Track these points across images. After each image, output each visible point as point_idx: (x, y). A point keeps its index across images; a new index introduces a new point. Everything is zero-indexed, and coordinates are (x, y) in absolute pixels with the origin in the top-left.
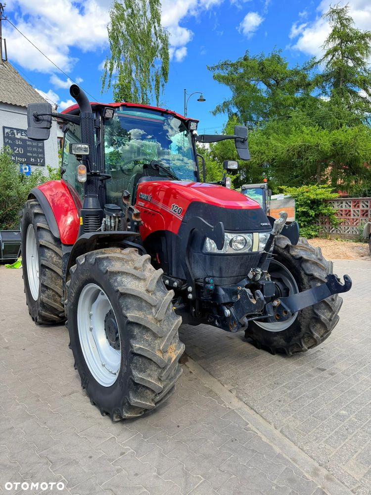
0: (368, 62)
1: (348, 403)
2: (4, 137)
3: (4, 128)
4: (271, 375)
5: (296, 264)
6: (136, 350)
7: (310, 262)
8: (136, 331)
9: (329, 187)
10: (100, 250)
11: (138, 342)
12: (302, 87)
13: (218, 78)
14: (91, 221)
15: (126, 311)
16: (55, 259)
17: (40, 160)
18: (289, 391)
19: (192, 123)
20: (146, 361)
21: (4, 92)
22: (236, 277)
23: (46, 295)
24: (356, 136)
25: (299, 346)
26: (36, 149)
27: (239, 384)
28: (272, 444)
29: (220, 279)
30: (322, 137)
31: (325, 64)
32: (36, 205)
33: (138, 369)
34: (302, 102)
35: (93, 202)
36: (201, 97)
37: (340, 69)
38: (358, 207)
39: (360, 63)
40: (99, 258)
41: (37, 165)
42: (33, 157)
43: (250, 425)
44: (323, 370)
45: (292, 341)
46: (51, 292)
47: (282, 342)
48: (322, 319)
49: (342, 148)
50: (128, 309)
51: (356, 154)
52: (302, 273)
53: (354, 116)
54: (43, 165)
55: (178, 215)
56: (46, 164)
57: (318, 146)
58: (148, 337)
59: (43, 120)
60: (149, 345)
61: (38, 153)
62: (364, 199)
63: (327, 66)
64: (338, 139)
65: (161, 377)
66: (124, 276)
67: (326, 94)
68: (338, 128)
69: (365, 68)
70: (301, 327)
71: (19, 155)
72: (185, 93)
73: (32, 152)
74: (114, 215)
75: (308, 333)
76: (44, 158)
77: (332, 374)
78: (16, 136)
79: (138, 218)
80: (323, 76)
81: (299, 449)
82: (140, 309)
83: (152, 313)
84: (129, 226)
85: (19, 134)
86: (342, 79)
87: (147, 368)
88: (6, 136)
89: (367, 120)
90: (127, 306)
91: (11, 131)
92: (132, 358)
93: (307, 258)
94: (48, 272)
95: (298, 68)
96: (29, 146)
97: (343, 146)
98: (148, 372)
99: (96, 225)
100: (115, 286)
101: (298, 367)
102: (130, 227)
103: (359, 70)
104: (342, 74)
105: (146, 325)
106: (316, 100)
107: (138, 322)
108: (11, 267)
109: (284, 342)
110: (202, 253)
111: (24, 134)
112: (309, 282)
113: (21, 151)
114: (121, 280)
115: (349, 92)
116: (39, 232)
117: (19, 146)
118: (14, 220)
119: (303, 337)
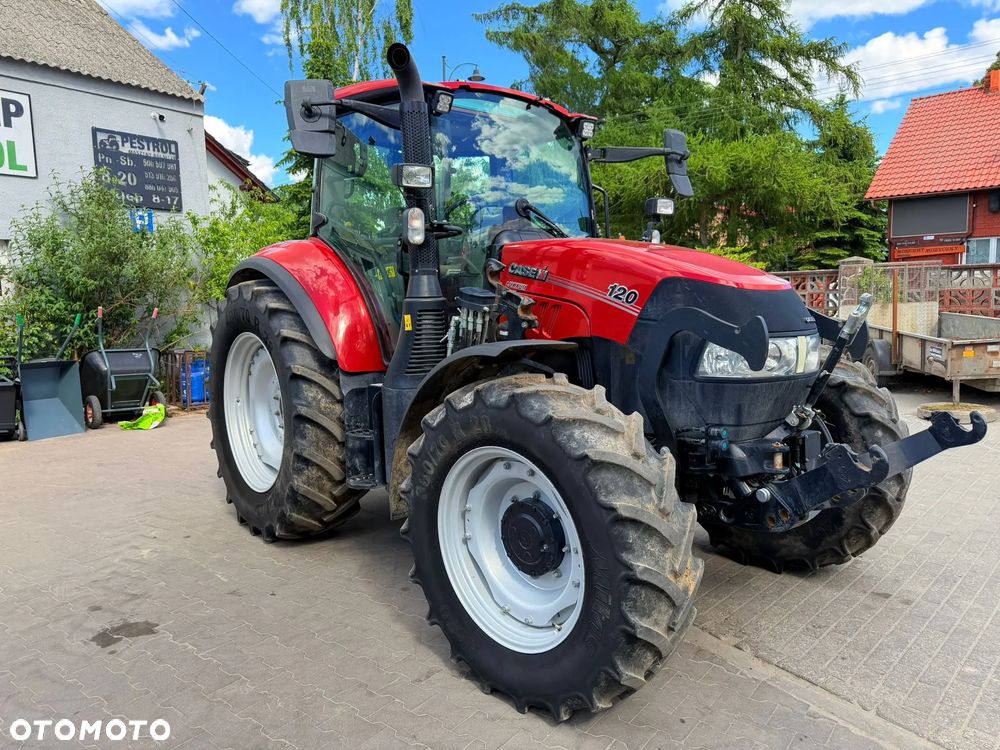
0: (788, 13)
1: (969, 653)
2: (96, 152)
3: (95, 131)
4: (796, 612)
5: (833, 396)
6: (640, 573)
7: (860, 391)
8: (632, 536)
9: (745, 250)
10: (507, 378)
11: (639, 558)
12: (664, 58)
13: (496, 38)
14: (427, 322)
15: (606, 496)
16: (324, 403)
17: (172, 200)
18: (849, 640)
19: (586, 124)
20: (653, 595)
21: (87, 54)
22: (763, 426)
23: (304, 478)
24: (775, 152)
25: (839, 554)
26: (162, 177)
27: (748, 632)
28: (875, 739)
29: (737, 429)
30: (711, 154)
31: (709, 14)
32: (267, 292)
33: (637, 612)
34: (667, 87)
35: (429, 283)
36: (475, 72)
37: (737, 23)
38: (804, 288)
39: (774, 12)
40: (522, 394)
41: (169, 210)
42: (157, 194)
43: (813, 708)
44: (887, 596)
45: (823, 543)
46: (314, 471)
47: (799, 547)
48: (888, 498)
49: (749, 175)
50: (609, 493)
51: (775, 186)
52: (846, 412)
53: (765, 116)
54: (179, 210)
55: (627, 305)
56: (185, 208)
57: (703, 172)
58: (653, 546)
59: (321, 115)
60: (657, 563)
61: (166, 184)
62: (814, 273)
63: (712, 17)
64: (741, 159)
65: (674, 624)
66: (585, 427)
67: (711, 71)
68: (735, 138)
69: (782, 23)
70: (844, 516)
71: (128, 190)
72: (444, 64)
73: (155, 183)
74: (486, 308)
75: (858, 528)
76: (179, 195)
77: (908, 602)
78: (121, 149)
79: (528, 314)
80: (704, 36)
81: (930, 743)
82: (632, 492)
83: (652, 498)
84: (504, 330)
85: (128, 145)
86: (741, 43)
87: (654, 609)
88: (99, 149)
89: (788, 122)
90: (606, 487)
91: (109, 137)
92: (627, 590)
93: (854, 384)
94: (310, 430)
95: (660, 22)
96: (149, 169)
97: (751, 172)
98: (655, 615)
99: (436, 330)
100: (571, 447)
101: (837, 595)
102: (505, 333)
103: (772, 25)
104: (741, 34)
105: (650, 523)
106: (693, 83)
107: (637, 518)
108: (131, 427)
109: (803, 547)
110: (696, 380)
111: (137, 145)
112: (860, 428)
113: (132, 181)
114: (583, 437)
115: (754, 67)
116: (285, 349)
117: (126, 170)
118: (126, 328)
119: (848, 536)
